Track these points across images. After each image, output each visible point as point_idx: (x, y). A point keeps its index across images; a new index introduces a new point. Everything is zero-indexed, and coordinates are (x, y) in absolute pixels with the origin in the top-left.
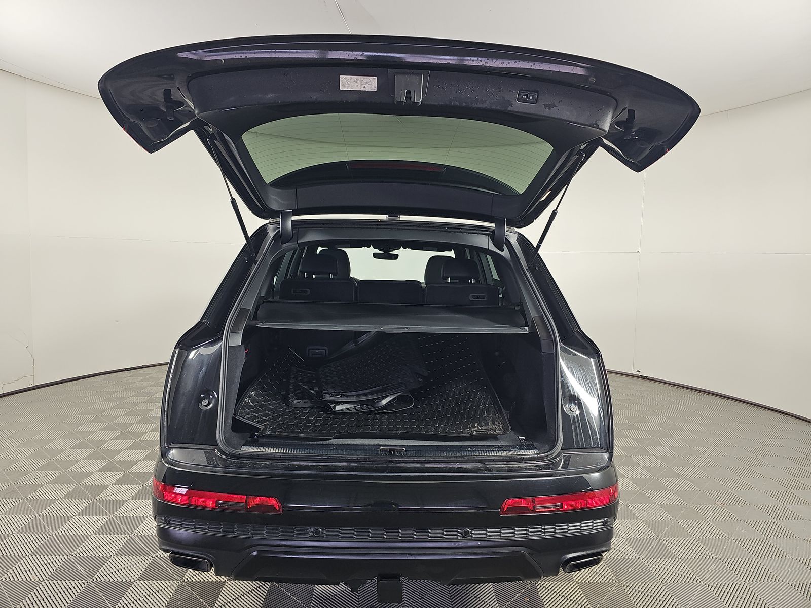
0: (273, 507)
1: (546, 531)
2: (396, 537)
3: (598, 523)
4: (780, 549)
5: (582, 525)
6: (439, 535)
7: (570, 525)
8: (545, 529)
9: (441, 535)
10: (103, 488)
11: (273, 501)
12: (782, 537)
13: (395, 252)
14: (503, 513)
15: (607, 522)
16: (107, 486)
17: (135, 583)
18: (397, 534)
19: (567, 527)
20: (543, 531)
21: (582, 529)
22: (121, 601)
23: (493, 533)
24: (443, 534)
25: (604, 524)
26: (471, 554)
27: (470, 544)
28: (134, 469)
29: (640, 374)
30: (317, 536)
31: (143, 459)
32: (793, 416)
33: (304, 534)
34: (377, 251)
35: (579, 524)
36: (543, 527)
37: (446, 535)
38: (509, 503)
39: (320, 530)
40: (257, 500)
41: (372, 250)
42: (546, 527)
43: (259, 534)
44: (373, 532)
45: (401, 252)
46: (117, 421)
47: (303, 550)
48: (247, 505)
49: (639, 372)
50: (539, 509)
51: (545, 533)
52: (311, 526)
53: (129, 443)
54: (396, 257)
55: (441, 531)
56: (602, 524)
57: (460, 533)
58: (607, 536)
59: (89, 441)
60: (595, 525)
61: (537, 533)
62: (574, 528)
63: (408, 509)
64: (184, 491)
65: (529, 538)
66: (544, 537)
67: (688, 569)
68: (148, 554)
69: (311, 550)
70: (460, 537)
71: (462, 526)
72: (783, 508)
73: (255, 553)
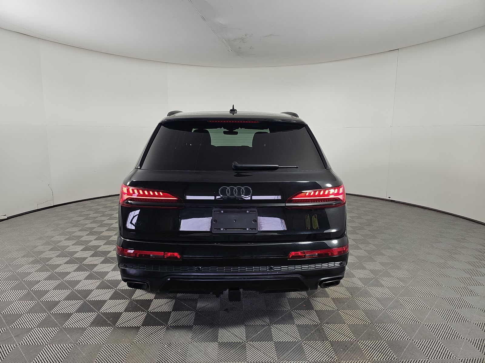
0: (176, 257)
1: (311, 267)
2: (237, 270)
3: (337, 264)
4: (469, 303)
5: (329, 264)
6: (258, 269)
7: (323, 264)
8: (310, 266)
9: (259, 269)
10: (85, 259)
11: (176, 254)
12: (470, 296)
13: (236, 130)
14: (289, 258)
15: (342, 263)
16: (87, 258)
17: (108, 301)
18: (237, 269)
19: (321, 265)
20: (309, 267)
21: (329, 266)
22: (102, 309)
23: (284, 268)
24: (260, 269)
25: (340, 264)
26: (274, 278)
27: (273, 273)
28: (100, 249)
29: (391, 199)
30: (199, 271)
31: (104, 245)
32: (461, 217)
33: (193, 270)
34: (226, 130)
35: (327, 264)
36: (309, 265)
37: (261, 269)
38: (293, 254)
39: (200, 268)
40: (169, 254)
41: (223, 130)
42: (311, 265)
43: (171, 270)
44: (226, 268)
45: (238, 130)
46: (87, 226)
47: (192, 277)
48: (164, 256)
49: (390, 197)
50: (307, 256)
51: (310, 268)
52: (196, 266)
53: (95, 237)
54: (236, 133)
55: (259, 267)
56: (339, 264)
57: (268, 268)
58: (341, 270)
59: (74, 236)
60: (335, 264)
61: (305, 267)
62: (325, 266)
63: (244, 257)
64: (132, 251)
65: (302, 270)
66: (310, 270)
67: (414, 315)
68: (112, 288)
69: (196, 277)
70: (268, 270)
71: (269, 265)
72: (472, 278)
73: (169, 279)
